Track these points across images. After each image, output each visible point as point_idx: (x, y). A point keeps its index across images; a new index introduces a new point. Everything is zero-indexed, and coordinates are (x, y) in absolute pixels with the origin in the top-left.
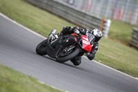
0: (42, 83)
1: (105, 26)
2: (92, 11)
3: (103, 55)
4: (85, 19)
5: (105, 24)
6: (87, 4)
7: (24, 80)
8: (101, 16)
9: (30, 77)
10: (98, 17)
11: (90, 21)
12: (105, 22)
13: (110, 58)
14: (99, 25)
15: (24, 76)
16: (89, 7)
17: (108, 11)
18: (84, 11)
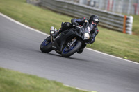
0: (68, 86)
1: (128, 23)
2: (113, 10)
3: (128, 52)
4: (108, 19)
5: (128, 21)
6: (109, 4)
7: (49, 85)
8: (123, 13)
9: (55, 82)
10: (120, 15)
11: (112, 20)
12: (127, 19)
13: (135, 54)
14: (122, 23)
15: (49, 82)
16: (110, 6)
17: (130, 8)
18: (105, 11)
